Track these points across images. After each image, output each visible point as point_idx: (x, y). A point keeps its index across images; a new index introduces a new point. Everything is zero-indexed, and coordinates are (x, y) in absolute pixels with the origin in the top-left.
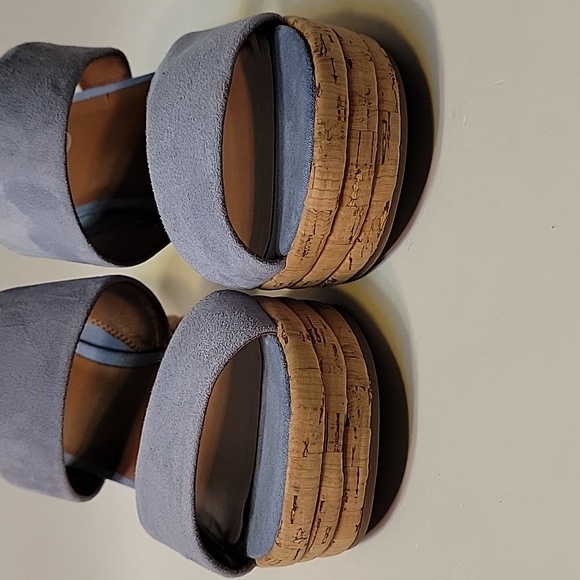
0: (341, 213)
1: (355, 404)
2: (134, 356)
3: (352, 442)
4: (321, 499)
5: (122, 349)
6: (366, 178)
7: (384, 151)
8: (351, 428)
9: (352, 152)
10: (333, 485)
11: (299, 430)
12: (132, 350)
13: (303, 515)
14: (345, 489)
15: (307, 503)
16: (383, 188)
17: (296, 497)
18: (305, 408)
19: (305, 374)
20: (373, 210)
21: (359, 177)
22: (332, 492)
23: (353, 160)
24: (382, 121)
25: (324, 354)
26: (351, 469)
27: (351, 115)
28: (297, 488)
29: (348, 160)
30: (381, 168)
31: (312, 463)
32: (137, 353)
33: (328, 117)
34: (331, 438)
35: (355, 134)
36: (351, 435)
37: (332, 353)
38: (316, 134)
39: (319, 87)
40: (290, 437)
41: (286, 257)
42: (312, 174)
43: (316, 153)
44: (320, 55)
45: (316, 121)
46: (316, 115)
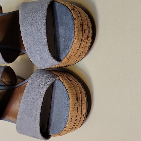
0: (79, 49)
1: (82, 95)
2: (7, 87)
3: (83, 104)
4: (77, 119)
5: (2, 85)
6: (86, 41)
7: (89, 34)
8: (82, 101)
9: (83, 35)
10: (79, 115)
11: (72, 102)
12: (6, 85)
13: (73, 123)
14: (81, 116)
15: (74, 120)
16: (88, 43)
17: (72, 119)
18: (73, 97)
19: (71, 89)
20: (86, 48)
21: (84, 40)
22: (79, 117)
23: (83, 36)
24: (88, 27)
25: (73, 84)
26: (83, 111)
27: (83, 26)
28: (72, 117)
29: (82, 36)
30: (88, 39)
31: (75, 110)
32: (8, 86)
33: (78, 26)
34: (79, 104)
35: (84, 30)
36: (82, 102)
37: (75, 83)
38: (76, 30)
39: (75, 18)
40: (70, 104)
41: (62, 60)
42: (75, 40)
43: (76, 35)
44: (74, 10)
45: (76, 27)
46: (75, 25)
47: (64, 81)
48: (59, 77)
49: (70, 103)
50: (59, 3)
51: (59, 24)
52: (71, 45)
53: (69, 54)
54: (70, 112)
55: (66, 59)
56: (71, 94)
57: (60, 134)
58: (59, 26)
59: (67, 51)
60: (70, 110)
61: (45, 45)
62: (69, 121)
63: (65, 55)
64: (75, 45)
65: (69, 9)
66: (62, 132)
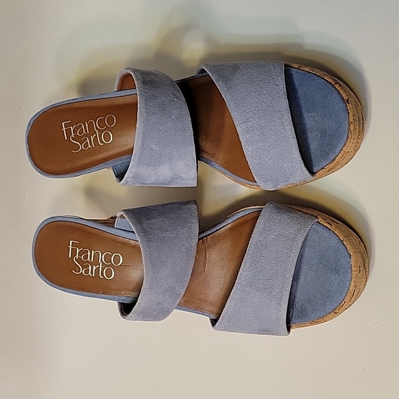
11: (357, 262)
17: (355, 290)
19: (349, 238)
28: (356, 286)
31: (361, 275)
38: (351, 120)
40: (353, 265)
41: (316, 172)
42: (350, 137)
43: (352, 128)
44: (340, 85)
45: (351, 114)
46: (350, 111)
47: (331, 225)
48: (318, 218)
49: (353, 263)
52: (341, 146)
53: (335, 162)
54: (353, 280)
55: (326, 170)
56: (353, 248)
57: (322, 319)
59: (331, 157)
60: (354, 276)
62: (349, 295)
63: (325, 163)
64: (350, 145)
65: (330, 83)
66: (329, 316)
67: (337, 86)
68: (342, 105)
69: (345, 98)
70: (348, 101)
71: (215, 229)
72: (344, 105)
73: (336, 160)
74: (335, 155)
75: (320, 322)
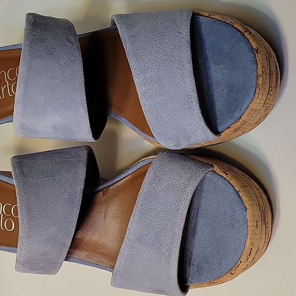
1: (264, 201)
3: (267, 219)
4: (258, 248)
7: (277, 80)
9: (270, 81)
10: (263, 241)
11: (253, 216)
16: (275, 98)
17: (252, 249)
18: (253, 205)
19: (246, 189)
20: (269, 108)
21: (271, 93)
23: (270, 85)
24: (275, 67)
26: (267, 232)
27: (269, 63)
28: (253, 244)
30: (276, 89)
31: (258, 231)
34: (263, 218)
35: (271, 72)
36: (266, 216)
38: (260, 72)
39: (258, 49)
40: (249, 220)
41: (222, 132)
42: (257, 92)
43: (260, 82)
44: (250, 33)
45: (259, 66)
46: (259, 62)
47: (227, 174)
48: (213, 167)
49: (249, 217)
50: (208, 17)
51: (210, 60)
52: (247, 102)
53: (241, 121)
54: (249, 236)
55: (232, 129)
56: (249, 200)
57: (218, 280)
58: (211, 64)
59: (237, 115)
60: (250, 232)
61: (192, 102)
62: (245, 254)
63: (230, 121)
64: (258, 101)
65: (239, 31)
66: (225, 277)
67: (246, 34)
68: (251, 55)
69: (255, 47)
70: (257, 50)
71: (116, 180)
72: (253, 55)
73: (242, 118)
74: (241, 113)
75: (217, 283)
